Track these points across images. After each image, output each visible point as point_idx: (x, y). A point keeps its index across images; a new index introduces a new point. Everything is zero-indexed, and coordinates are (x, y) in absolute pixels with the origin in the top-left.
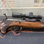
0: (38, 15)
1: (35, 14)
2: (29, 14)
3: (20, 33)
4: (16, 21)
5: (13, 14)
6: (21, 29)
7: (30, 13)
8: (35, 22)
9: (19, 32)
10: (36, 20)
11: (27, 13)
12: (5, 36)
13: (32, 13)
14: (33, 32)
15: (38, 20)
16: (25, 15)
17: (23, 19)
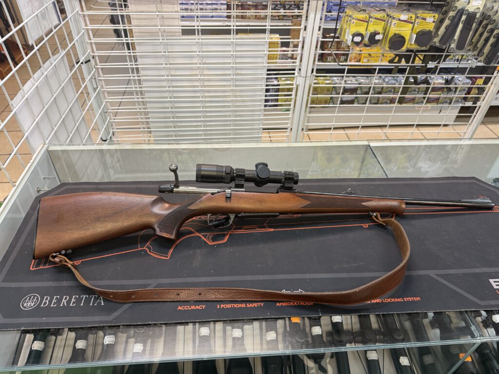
0: (285, 172)
1: (277, 167)
2: (255, 169)
3: (227, 237)
4: (213, 194)
5: (198, 171)
6: (231, 221)
7: (257, 166)
8: (278, 192)
9: (225, 235)
10: (281, 186)
11: (249, 166)
12: (171, 251)
13: (266, 165)
14: (272, 230)
15: (287, 185)
16: (243, 170)
17: (237, 186)
